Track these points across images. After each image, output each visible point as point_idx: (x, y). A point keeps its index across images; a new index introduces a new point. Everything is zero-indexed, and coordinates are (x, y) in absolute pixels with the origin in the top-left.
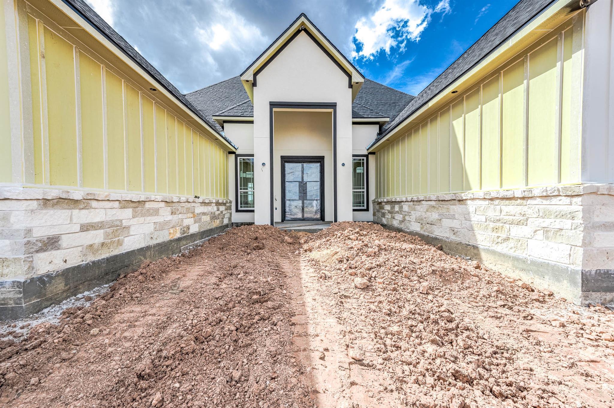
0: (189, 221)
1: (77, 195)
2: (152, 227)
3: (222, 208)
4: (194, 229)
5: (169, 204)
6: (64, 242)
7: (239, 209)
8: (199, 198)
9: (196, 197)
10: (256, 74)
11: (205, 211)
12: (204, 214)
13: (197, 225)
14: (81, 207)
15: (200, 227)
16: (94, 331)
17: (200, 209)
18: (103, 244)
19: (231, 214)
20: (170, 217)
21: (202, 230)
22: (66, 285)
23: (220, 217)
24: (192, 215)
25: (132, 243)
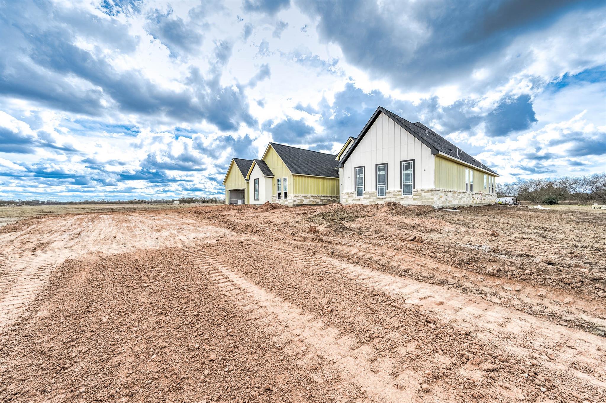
1: (297, 195)
2: (308, 201)
6: (296, 201)
9: (321, 195)
14: (298, 197)
17: (322, 198)
20: (313, 199)
25: (304, 203)
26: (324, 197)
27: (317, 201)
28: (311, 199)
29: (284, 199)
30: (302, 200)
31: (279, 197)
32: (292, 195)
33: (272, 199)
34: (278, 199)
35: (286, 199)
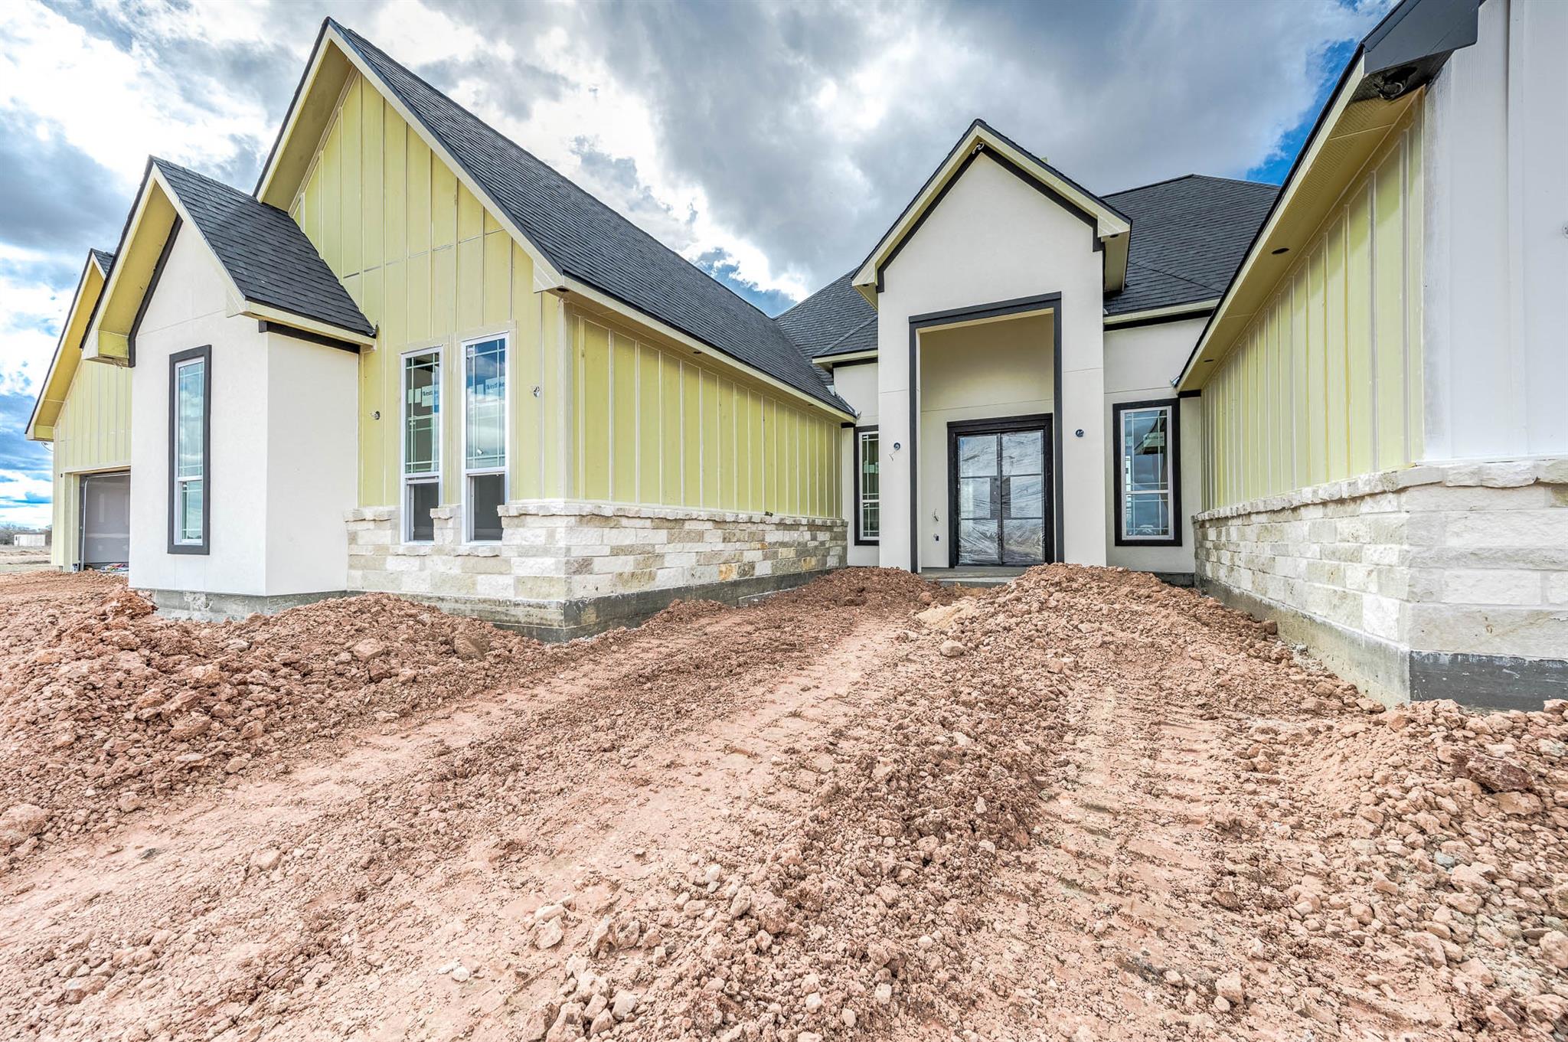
0: (753, 555)
1: (608, 512)
2: (694, 558)
3: (823, 536)
4: (764, 569)
5: (720, 526)
6: (597, 565)
7: (862, 538)
8: (771, 515)
9: (767, 514)
10: (881, 270)
11: (786, 539)
12: (783, 544)
13: (769, 563)
14: (612, 525)
15: (775, 567)
16: (614, 648)
17: (773, 536)
18: (633, 574)
19: (845, 549)
20: (721, 546)
21: (780, 573)
22: (597, 617)
23: (820, 553)
24: (759, 546)
25: (666, 578)
26: (782, 525)
27: (750, 556)
28: (713, 541)
29: (467, 545)
30: (651, 556)
31: (422, 527)
32: (557, 503)
33: (353, 538)
34: (405, 545)
35: (486, 546)
